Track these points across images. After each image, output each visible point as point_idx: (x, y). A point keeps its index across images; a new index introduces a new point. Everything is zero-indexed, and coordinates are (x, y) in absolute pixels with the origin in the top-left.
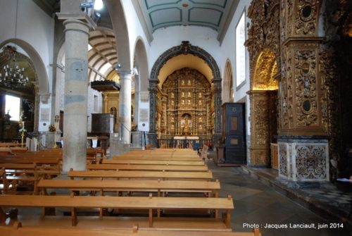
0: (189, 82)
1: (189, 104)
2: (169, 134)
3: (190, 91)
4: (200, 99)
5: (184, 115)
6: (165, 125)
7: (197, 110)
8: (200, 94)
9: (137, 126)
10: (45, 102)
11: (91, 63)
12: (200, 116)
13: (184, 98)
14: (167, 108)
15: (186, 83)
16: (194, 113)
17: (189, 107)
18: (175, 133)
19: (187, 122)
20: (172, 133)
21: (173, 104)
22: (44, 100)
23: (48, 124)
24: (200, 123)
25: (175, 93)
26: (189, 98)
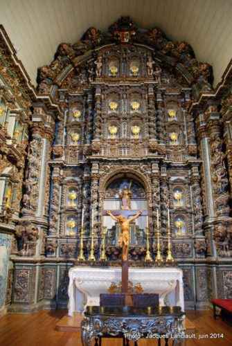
0: (134, 66)
2: (57, 256)
12: (178, 186)
13: (115, 120)
15: (123, 70)
20: (65, 253)
24: (180, 213)
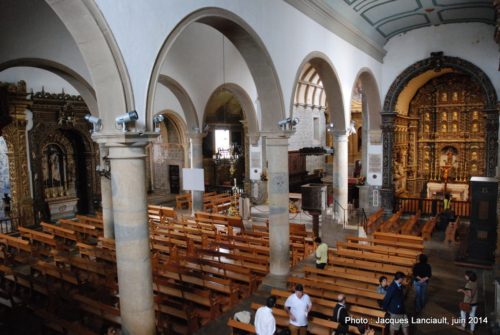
0: (456, 95)
1: (455, 130)
2: (421, 178)
3: (455, 109)
4: (475, 121)
5: (445, 149)
6: (414, 164)
7: (468, 140)
8: (475, 113)
9: (365, 179)
10: (255, 145)
11: (307, 79)
12: (474, 150)
13: (445, 122)
14: (418, 138)
15: (450, 97)
16: (462, 146)
17: (455, 137)
18: (430, 177)
19: (450, 159)
20: (425, 176)
21: (427, 130)
22: (254, 142)
23: (260, 171)
25: (430, 113)
26: (455, 122)
